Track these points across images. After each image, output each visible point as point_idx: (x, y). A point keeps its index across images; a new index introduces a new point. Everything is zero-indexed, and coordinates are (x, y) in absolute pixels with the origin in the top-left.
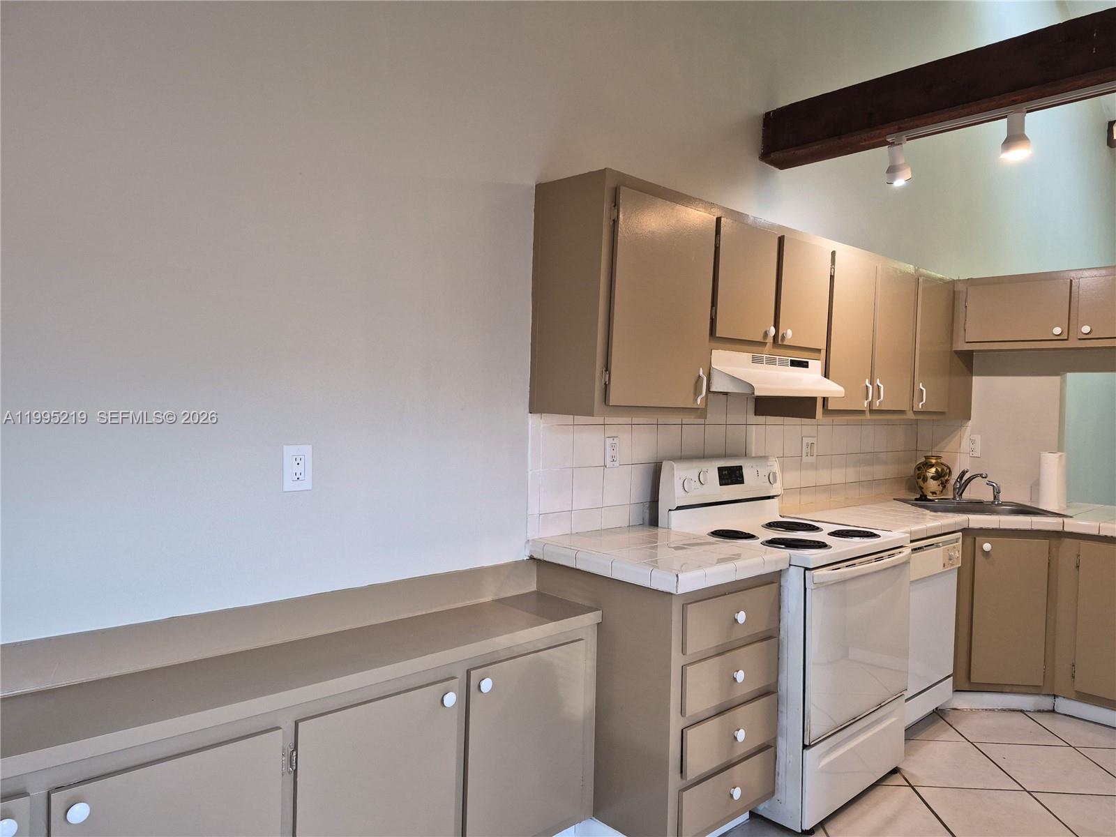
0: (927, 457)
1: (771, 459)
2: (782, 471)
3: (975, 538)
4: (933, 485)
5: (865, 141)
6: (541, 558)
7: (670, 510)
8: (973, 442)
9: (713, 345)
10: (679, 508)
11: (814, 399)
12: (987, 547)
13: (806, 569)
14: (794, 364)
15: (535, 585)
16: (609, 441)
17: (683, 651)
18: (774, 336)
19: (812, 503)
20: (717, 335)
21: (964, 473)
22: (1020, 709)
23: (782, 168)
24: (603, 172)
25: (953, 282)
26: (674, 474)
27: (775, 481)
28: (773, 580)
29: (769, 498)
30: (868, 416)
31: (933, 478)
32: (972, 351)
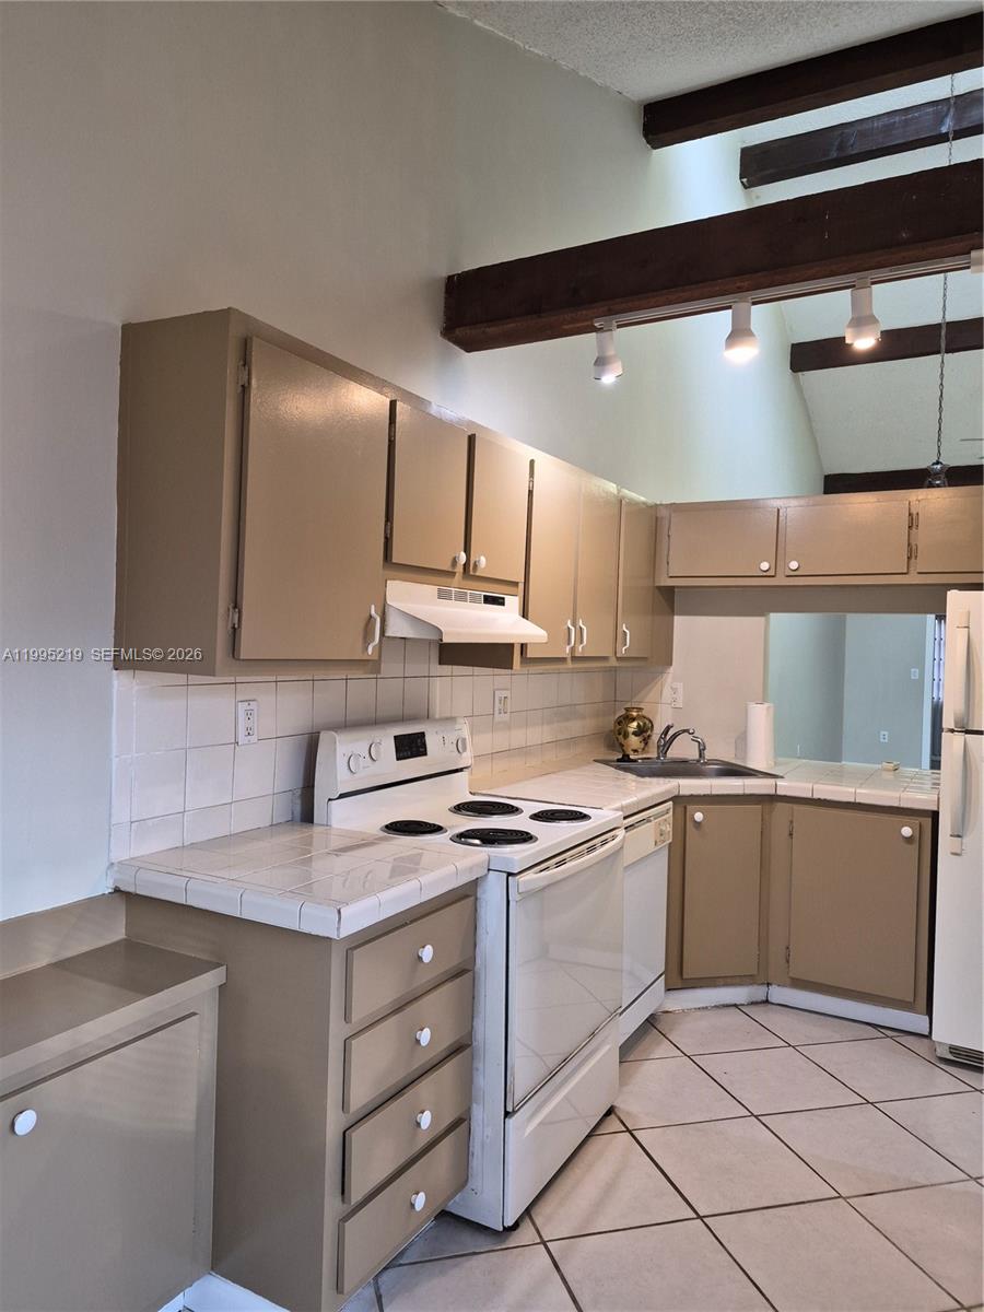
0: (627, 710)
1: (461, 721)
2: (472, 734)
3: (685, 808)
4: (634, 741)
5: (570, 323)
6: (131, 890)
7: (330, 800)
8: (675, 691)
9: (389, 573)
10: (342, 796)
11: (511, 646)
12: (699, 816)
13: (509, 874)
14: (489, 600)
15: (124, 930)
16: (242, 707)
17: (347, 1017)
18: (465, 565)
19: (505, 771)
20: (394, 561)
21: (668, 728)
22: (733, 1002)
23: (468, 350)
24: (226, 314)
25: (656, 507)
26: (335, 749)
27: (465, 749)
28: (467, 894)
29: (456, 771)
30: (570, 664)
31: (635, 734)
32: (674, 587)
